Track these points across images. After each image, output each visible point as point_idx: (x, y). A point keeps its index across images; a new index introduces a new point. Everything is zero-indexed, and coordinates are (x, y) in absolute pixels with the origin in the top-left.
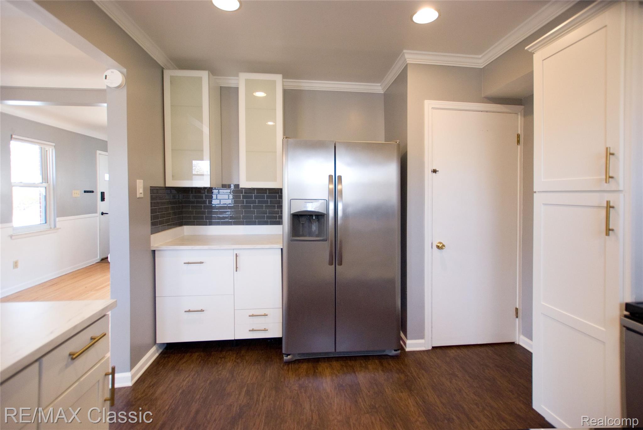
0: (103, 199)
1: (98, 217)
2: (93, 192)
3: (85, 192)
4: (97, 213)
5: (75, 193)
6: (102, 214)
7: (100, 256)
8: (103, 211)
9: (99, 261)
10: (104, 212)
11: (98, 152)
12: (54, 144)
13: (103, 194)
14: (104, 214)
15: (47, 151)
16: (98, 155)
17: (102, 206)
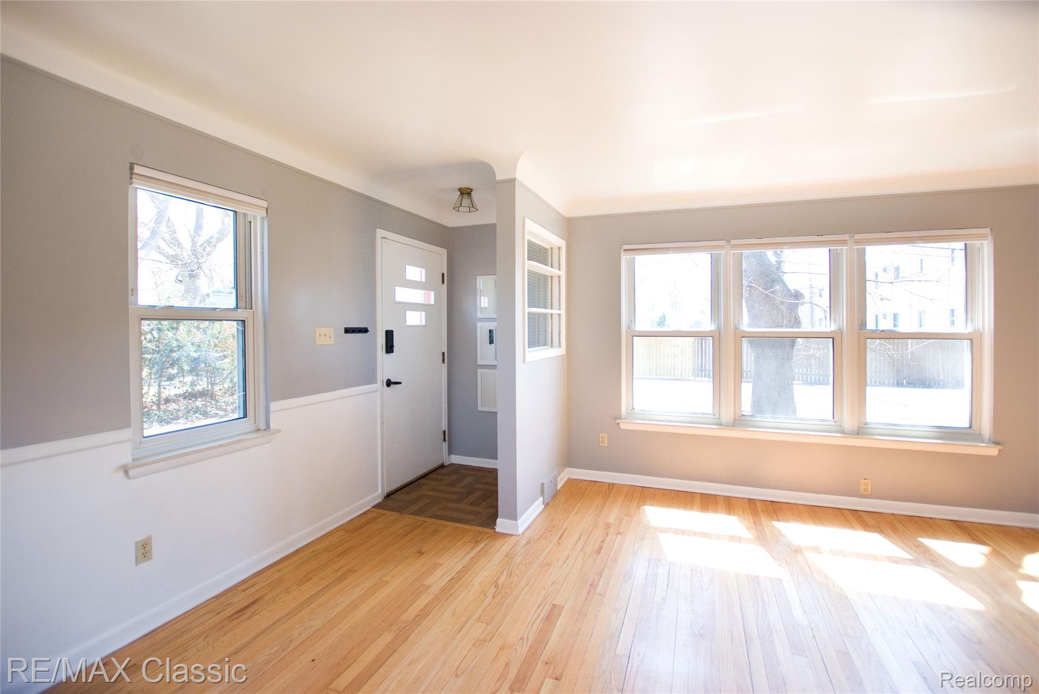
0: (389, 348)
1: (379, 392)
2: (365, 330)
3: (347, 331)
4: (377, 383)
5: (320, 335)
6: (389, 383)
7: (382, 489)
8: (390, 378)
9: (380, 500)
10: (392, 381)
11: (380, 233)
12: (265, 204)
13: (389, 335)
14: (392, 385)
15: (250, 222)
16: (379, 240)
17: (387, 366)
